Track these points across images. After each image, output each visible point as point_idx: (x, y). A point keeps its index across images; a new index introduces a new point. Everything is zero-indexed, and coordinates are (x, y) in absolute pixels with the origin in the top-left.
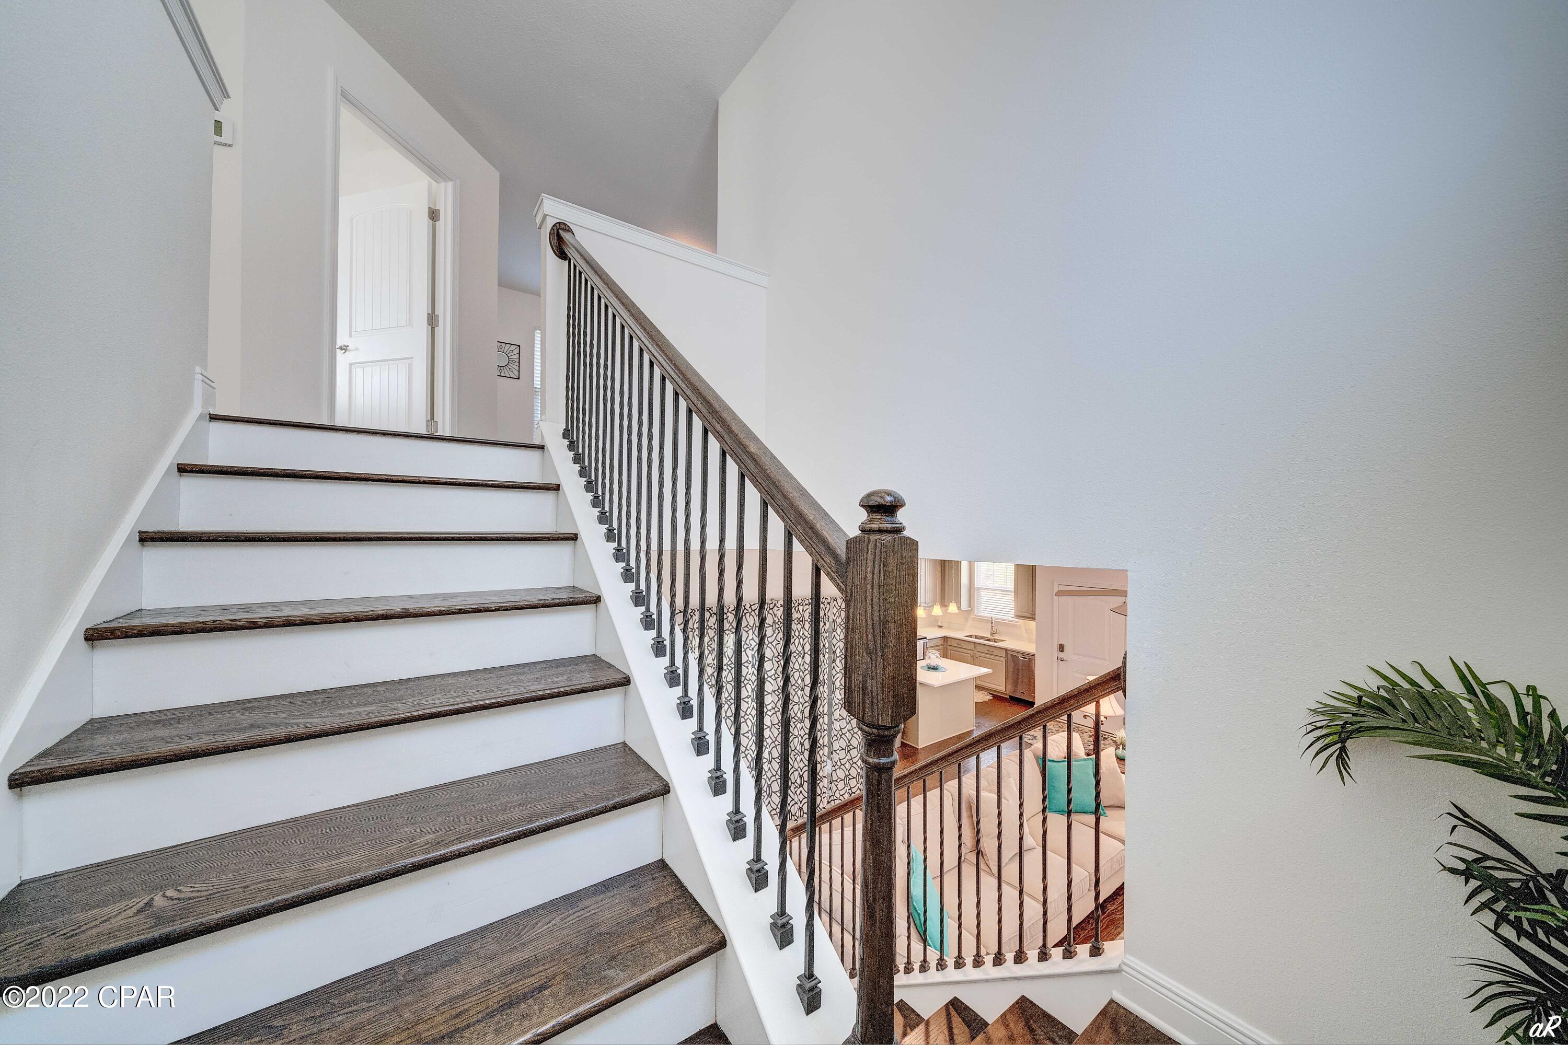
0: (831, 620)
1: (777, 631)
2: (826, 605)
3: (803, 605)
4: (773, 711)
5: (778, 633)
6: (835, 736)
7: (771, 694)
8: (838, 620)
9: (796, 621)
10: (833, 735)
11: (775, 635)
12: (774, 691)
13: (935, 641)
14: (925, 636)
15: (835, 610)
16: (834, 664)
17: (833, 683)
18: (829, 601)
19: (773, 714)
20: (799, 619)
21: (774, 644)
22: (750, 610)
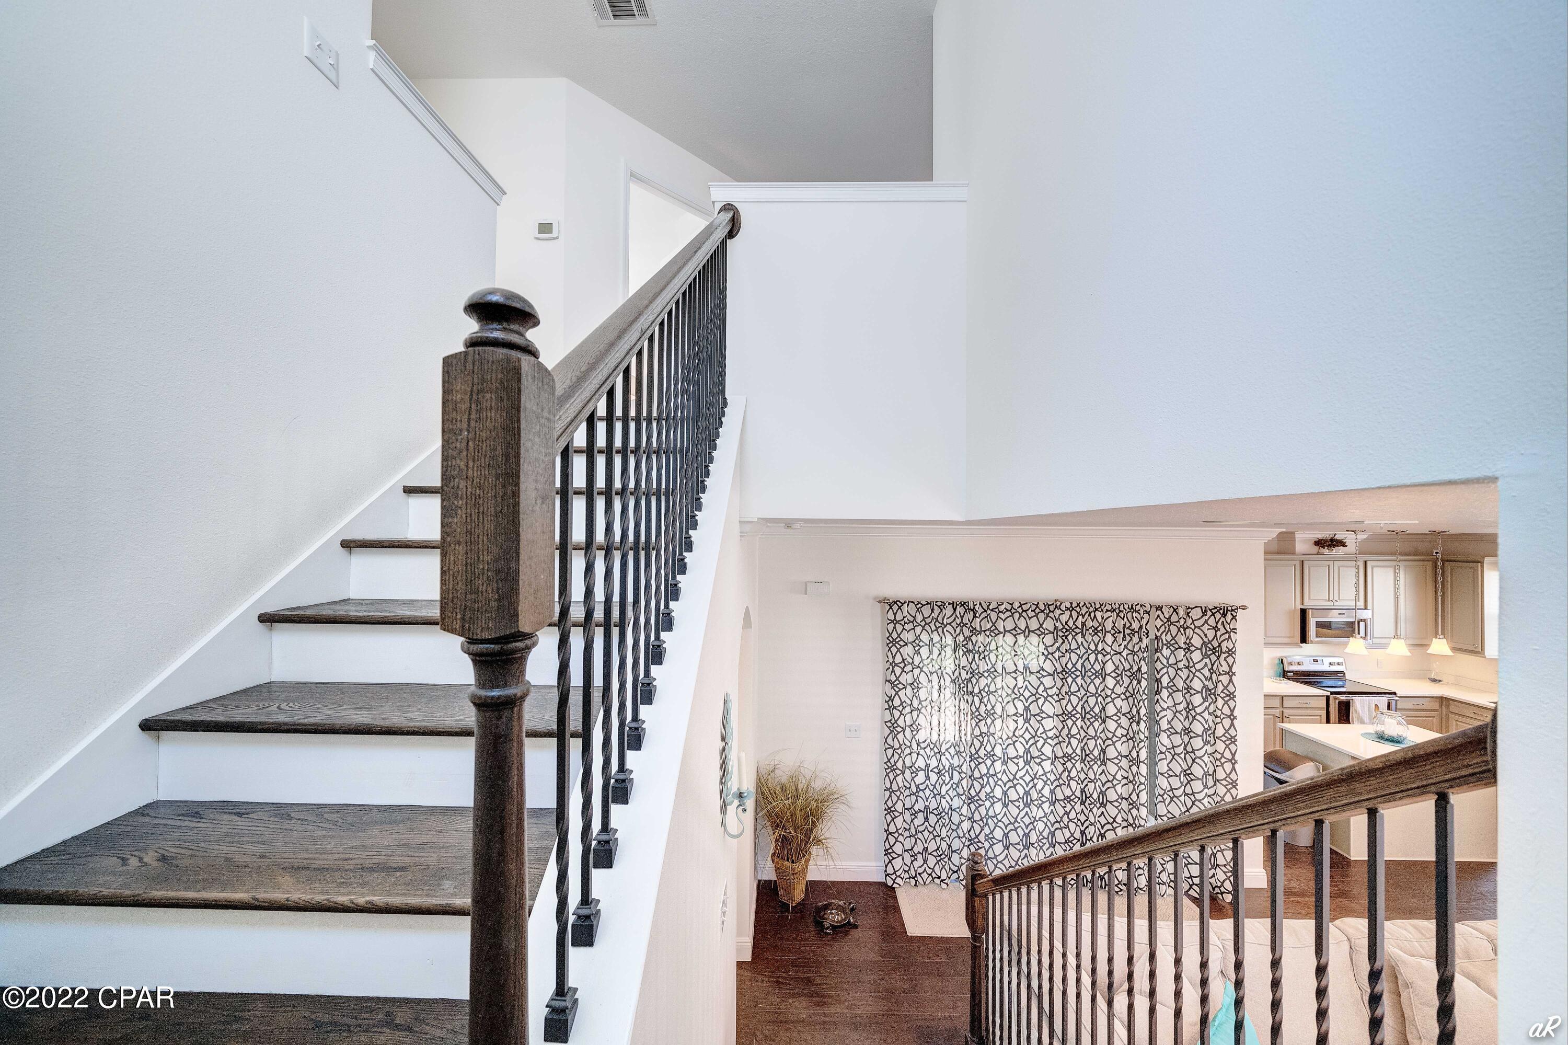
0: (1152, 636)
1: (1060, 641)
2: (1142, 615)
3: (1102, 611)
4: (1056, 741)
5: (1062, 643)
6: (1159, 795)
7: (1053, 718)
8: (1163, 637)
9: (1090, 631)
10: (1157, 794)
11: (1057, 645)
12: (1057, 716)
13: (1421, 701)
14: (1393, 690)
15: (1159, 623)
16: (1158, 697)
17: (1157, 722)
18: (1148, 609)
19: (1057, 744)
20: (1096, 629)
21: (1056, 655)
22: (1020, 610)
